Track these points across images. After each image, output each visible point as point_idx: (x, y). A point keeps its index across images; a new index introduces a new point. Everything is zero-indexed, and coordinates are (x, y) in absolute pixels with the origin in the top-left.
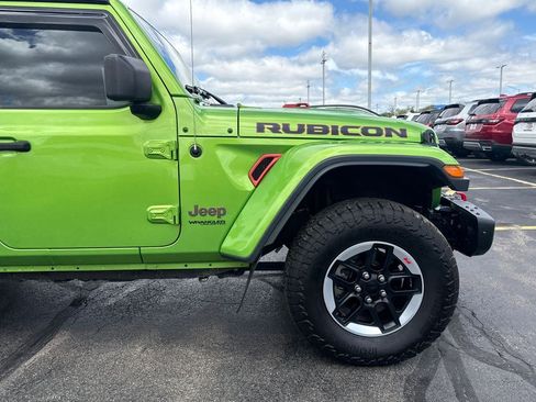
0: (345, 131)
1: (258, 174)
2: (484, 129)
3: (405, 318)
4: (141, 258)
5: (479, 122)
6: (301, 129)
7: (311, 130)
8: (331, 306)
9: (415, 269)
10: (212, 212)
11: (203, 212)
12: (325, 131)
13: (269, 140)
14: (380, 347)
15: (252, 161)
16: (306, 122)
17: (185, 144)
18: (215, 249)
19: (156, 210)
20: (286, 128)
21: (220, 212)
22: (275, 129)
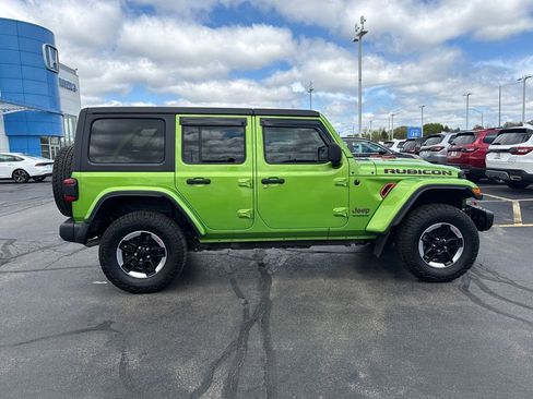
0: (424, 172)
1: (385, 192)
2: (463, 156)
3: (455, 259)
4: (328, 233)
5: (459, 150)
6: (404, 171)
7: (409, 172)
8: (422, 254)
9: (460, 236)
10: (363, 211)
11: (359, 211)
12: (416, 172)
13: (390, 176)
14: (445, 273)
15: (382, 187)
16: (407, 169)
17: (353, 179)
18: (363, 229)
19: (338, 210)
20: (398, 171)
21: (366, 211)
22: (393, 171)
